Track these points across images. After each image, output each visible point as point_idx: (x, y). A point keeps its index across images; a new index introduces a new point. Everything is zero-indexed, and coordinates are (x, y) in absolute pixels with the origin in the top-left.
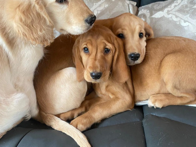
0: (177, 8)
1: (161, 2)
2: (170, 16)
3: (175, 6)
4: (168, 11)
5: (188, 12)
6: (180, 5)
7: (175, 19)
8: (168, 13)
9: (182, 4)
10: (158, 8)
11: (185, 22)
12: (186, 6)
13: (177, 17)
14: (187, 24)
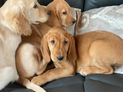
0: (105, 12)
1: (96, 9)
2: (101, 17)
3: (105, 11)
4: (100, 14)
5: (112, 15)
6: (107, 11)
7: (104, 19)
8: (100, 15)
9: (108, 10)
10: (94, 12)
11: (111, 20)
12: (111, 11)
13: (105, 17)
14: (112, 22)
